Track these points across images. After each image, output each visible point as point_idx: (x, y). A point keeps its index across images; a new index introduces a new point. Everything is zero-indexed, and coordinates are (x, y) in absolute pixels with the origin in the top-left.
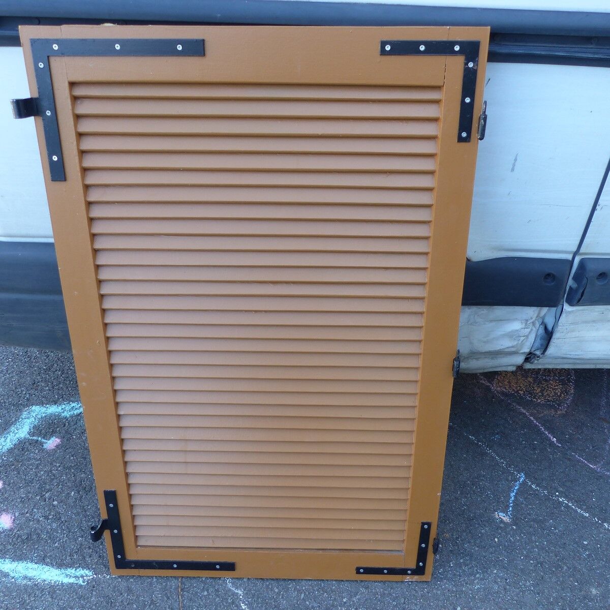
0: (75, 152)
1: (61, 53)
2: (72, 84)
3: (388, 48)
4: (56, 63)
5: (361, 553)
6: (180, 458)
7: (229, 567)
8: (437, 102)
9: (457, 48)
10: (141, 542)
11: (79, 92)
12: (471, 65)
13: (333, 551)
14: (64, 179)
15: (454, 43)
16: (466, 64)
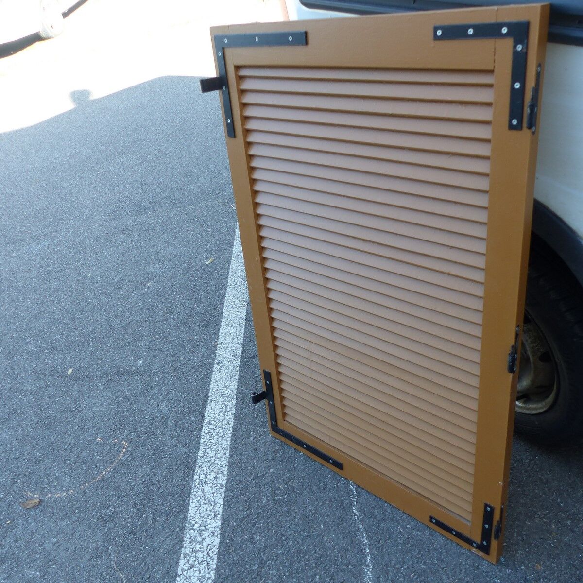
0: (239, 117)
1: (230, 45)
2: (238, 68)
3: (439, 33)
4: (228, 52)
5: (435, 505)
6: (306, 363)
7: (339, 466)
8: (490, 86)
9: (505, 30)
10: (287, 419)
11: (243, 73)
12: (519, 48)
13: (414, 492)
14: (235, 137)
15: (501, 25)
16: (515, 47)
